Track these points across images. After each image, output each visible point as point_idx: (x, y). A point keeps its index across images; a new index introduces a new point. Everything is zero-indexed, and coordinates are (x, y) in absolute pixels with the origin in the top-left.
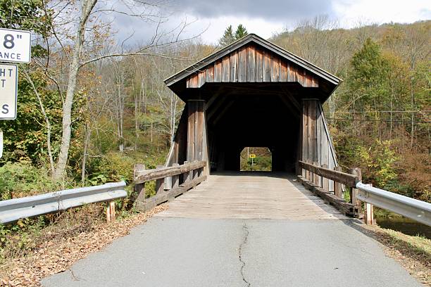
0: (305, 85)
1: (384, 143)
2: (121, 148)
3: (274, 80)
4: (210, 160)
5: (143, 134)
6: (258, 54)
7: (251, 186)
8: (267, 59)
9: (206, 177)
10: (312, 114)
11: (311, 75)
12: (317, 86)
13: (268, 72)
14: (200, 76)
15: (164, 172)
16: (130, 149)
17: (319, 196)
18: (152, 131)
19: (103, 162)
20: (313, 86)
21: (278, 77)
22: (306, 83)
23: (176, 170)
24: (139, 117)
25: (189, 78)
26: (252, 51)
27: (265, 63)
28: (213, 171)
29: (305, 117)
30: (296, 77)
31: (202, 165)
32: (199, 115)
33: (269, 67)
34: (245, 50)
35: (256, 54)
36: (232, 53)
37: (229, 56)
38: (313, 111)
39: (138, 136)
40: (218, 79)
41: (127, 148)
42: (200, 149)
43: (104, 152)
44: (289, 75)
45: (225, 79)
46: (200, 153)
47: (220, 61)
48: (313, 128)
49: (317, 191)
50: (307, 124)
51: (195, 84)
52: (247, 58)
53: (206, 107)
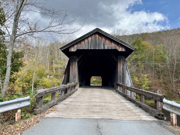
0: (120, 50)
1: (144, 75)
2: (48, 76)
3: (106, 48)
4: (79, 82)
5: (56, 72)
6: (100, 37)
7: (97, 94)
8: (103, 39)
9: (77, 89)
10: (122, 63)
11: (122, 46)
12: (125, 51)
13: (104, 45)
14: (75, 46)
15: (55, 90)
16: (51, 77)
17: (130, 101)
18: (59, 70)
19: (40, 82)
20: (123, 51)
21: (108, 47)
22: (120, 49)
23: (62, 88)
24: (54, 65)
25: (70, 47)
26: (97, 36)
27: (103, 41)
28: (80, 86)
29: (119, 64)
30: (116, 47)
31: (76, 84)
32: (75, 63)
33: (104, 42)
34: (94, 36)
35: (99, 37)
36: (89, 37)
37: (87, 38)
38: (122, 62)
39: (54, 72)
40: (83, 48)
41: (50, 76)
42: (75, 77)
43: (41, 78)
44: (113, 46)
45: (86, 48)
46: (75, 79)
47: (84, 40)
48: (122, 69)
49: (129, 98)
50: (120, 67)
51: (73, 50)
52: (95, 39)
53: (77, 60)
